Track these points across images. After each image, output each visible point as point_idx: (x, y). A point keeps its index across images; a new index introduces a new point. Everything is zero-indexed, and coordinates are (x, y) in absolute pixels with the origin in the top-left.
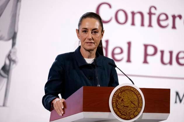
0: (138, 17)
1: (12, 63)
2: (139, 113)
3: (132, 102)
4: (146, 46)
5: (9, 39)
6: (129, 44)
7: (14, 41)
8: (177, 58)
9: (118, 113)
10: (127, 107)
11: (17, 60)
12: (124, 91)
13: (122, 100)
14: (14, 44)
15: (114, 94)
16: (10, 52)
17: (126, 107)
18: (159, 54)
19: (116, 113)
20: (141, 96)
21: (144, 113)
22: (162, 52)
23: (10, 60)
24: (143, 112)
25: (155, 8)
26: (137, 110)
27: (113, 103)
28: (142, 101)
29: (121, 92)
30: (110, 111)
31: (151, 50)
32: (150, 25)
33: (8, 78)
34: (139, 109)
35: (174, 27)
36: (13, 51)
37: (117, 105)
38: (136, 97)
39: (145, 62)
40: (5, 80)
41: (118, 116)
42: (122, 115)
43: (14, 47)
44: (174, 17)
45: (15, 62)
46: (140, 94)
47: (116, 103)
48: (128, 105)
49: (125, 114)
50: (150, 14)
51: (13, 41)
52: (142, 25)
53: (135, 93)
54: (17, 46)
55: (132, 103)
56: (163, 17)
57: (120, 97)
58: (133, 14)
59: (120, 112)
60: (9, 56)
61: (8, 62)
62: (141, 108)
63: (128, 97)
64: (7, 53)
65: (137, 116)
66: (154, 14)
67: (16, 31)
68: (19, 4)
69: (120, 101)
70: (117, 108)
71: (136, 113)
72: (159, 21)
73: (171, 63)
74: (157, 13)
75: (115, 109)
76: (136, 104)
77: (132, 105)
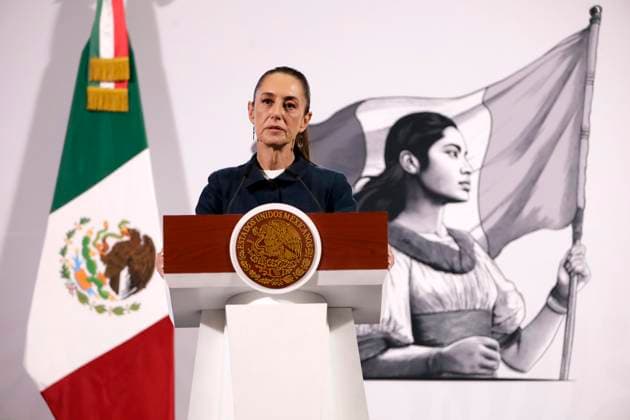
1: (575, 278)
2: (306, 271)
3: (286, 247)
7: (578, 229)
9: (252, 272)
10: (276, 258)
11: (587, 272)
12: (265, 221)
13: (262, 243)
14: (576, 236)
15: (242, 230)
16: (570, 254)
17: (272, 258)
19: (247, 273)
20: (309, 231)
21: (321, 272)
23: (571, 273)
24: (318, 269)
26: (299, 265)
27: (238, 251)
28: (313, 243)
29: (259, 225)
30: (233, 270)
34: (306, 262)
37: (248, 256)
38: (296, 235)
40: (562, 319)
41: (253, 279)
42: (262, 277)
43: (578, 242)
45: (581, 275)
46: (307, 227)
47: (246, 252)
48: (276, 254)
49: (270, 275)
51: (574, 228)
53: (293, 225)
55: (287, 251)
57: (257, 237)
59: (257, 270)
60: (566, 264)
61: (565, 278)
62: (312, 259)
63: (277, 236)
65: (300, 277)
67: (581, 205)
68: (584, 141)
69: (256, 244)
70: (249, 262)
71: (299, 272)
75: (243, 263)
76: (299, 250)
77: (289, 254)
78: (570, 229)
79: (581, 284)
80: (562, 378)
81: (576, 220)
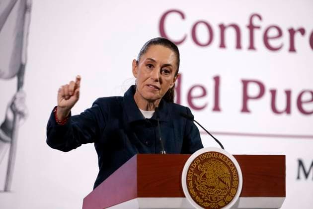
0: (230, 34)
1: (18, 117)
2: (233, 197)
3: (220, 180)
4: (245, 83)
5: (13, 77)
6: (217, 79)
7: (21, 80)
8: (299, 103)
9: (198, 198)
10: (213, 187)
11: (26, 112)
12: (206, 160)
13: (204, 176)
15: (190, 167)
16: (15, 98)
17: (211, 187)
18: (268, 96)
19: (194, 199)
20: (235, 168)
21: (241, 198)
22: (273, 93)
23: (15, 112)
24: (240, 196)
25: (260, 18)
26: (229, 193)
27: (188, 182)
28: (238, 177)
29: (202, 163)
31: (253, 90)
32: (252, 47)
34: (233, 190)
35: (292, 49)
36: (18, 96)
37: (195, 185)
39: (245, 109)
41: (198, 203)
42: (204, 201)
43: (20, 89)
44: (292, 32)
45: (22, 114)
46: (234, 165)
47: (194, 182)
48: (213, 184)
49: (210, 200)
50: (251, 27)
51: (19, 79)
52: (239, 46)
53: (225, 164)
55: (221, 182)
56: (273, 33)
57: (201, 172)
58: (222, 28)
59: (200, 196)
60: (12, 106)
61: (11, 116)
62: (237, 189)
63: (214, 171)
65: (229, 202)
66: (258, 28)
67: (24, 61)
69: (200, 177)
70: (196, 190)
71: (228, 198)
72: (266, 39)
73: (288, 110)
74: (264, 25)
75: (192, 191)
76: (228, 182)
77: (222, 185)
79: (22, 121)
81: (20, 73)
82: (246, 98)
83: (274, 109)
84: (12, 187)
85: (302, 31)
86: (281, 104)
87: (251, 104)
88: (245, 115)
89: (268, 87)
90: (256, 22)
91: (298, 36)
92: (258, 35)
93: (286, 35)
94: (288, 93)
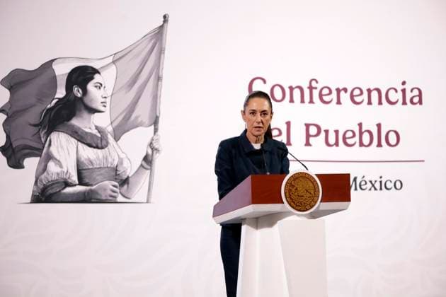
0: (297, 93)
1: (155, 152)
2: (316, 202)
3: (307, 191)
4: (308, 126)
5: (151, 125)
6: (288, 124)
7: (157, 127)
8: (344, 139)
9: (292, 203)
10: (302, 196)
11: (160, 149)
12: (297, 178)
13: (296, 189)
14: (156, 130)
15: (287, 183)
16: (153, 140)
18: (323, 134)
19: (290, 205)
20: (317, 183)
22: (327, 132)
23: (153, 149)
24: (321, 201)
25: (317, 82)
26: (313, 200)
27: (285, 193)
28: (319, 189)
29: (294, 180)
30: (283, 203)
31: (313, 130)
32: (311, 101)
33: (151, 169)
34: (316, 198)
35: (339, 102)
36: (155, 138)
37: (290, 195)
38: (311, 185)
39: (308, 144)
40: (148, 172)
41: (292, 207)
42: (297, 206)
43: (156, 133)
44: (338, 91)
45: (157, 150)
47: (289, 193)
48: (303, 194)
49: (300, 205)
50: (311, 88)
51: (155, 126)
52: (302, 101)
54: (159, 132)
55: (307, 193)
56: (325, 91)
57: (294, 186)
58: (291, 89)
59: (294, 203)
60: (151, 145)
61: (150, 152)
62: (318, 197)
63: (303, 186)
64: (148, 141)
65: (313, 206)
66: (316, 88)
67: (158, 115)
68: (160, 83)
69: (293, 190)
70: (291, 199)
71: (313, 203)
72: (321, 96)
73: (337, 144)
74: (319, 86)
76: (312, 192)
77: (308, 195)
78: (153, 127)
79: (158, 155)
80: (147, 202)
81: (155, 122)
82: (308, 136)
83: (328, 144)
84: (152, 200)
85: (345, 90)
86: (332, 140)
87: (312, 140)
88: (308, 148)
89: (323, 128)
90: (314, 84)
91: (342, 93)
92: (316, 93)
93: (334, 93)
94: (337, 132)
